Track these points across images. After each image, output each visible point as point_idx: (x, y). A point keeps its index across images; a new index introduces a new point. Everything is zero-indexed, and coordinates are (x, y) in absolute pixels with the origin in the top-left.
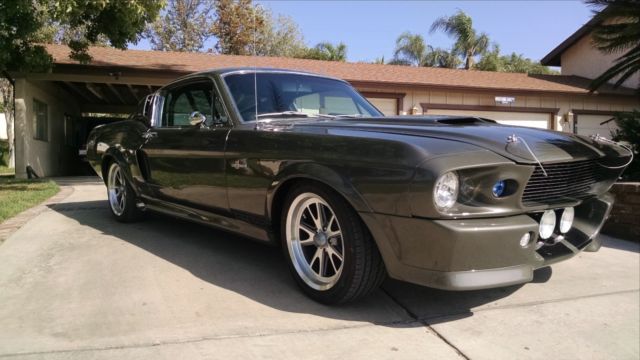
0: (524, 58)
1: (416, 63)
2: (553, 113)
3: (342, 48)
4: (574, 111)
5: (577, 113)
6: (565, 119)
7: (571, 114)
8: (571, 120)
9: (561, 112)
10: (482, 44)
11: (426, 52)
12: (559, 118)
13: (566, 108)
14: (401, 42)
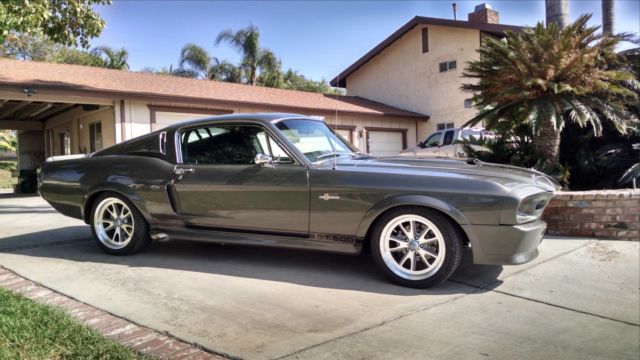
0: (299, 74)
1: (202, 74)
2: (351, 129)
3: (123, 53)
4: (367, 128)
5: (369, 129)
6: (361, 135)
7: (364, 131)
8: (364, 135)
9: (357, 129)
10: (268, 61)
11: (212, 63)
12: (356, 134)
13: (360, 126)
14: (186, 53)
